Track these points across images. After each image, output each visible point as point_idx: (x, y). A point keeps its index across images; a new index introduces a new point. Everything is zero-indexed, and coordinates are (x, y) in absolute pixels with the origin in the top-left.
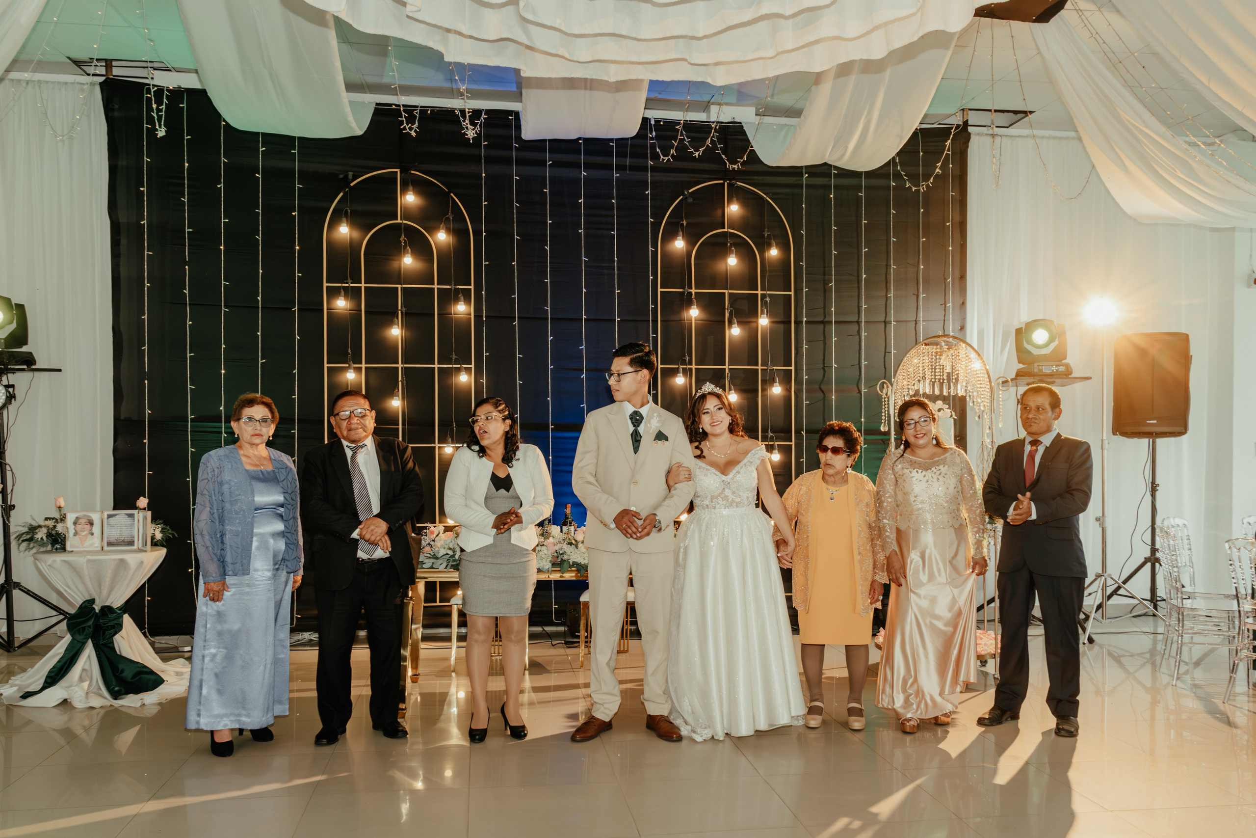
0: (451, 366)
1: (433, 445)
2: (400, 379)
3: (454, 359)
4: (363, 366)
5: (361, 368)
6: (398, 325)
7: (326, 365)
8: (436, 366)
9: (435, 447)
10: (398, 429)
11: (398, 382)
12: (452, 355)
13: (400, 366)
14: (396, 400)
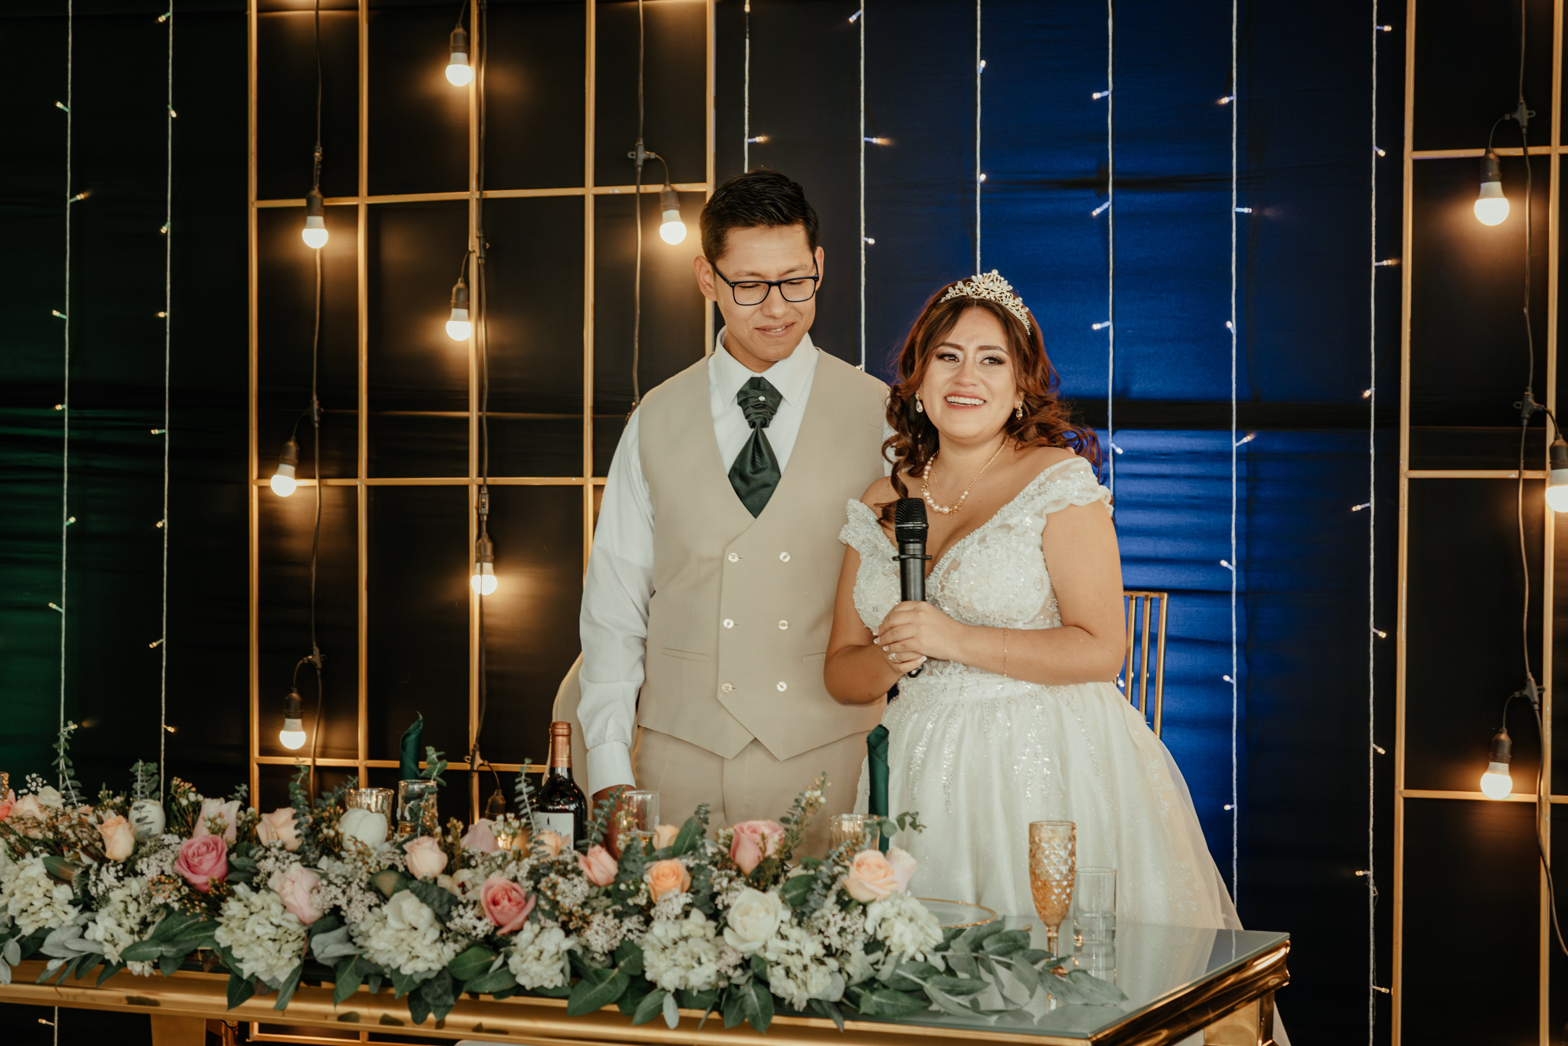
0: (631, 189)
1: (574, 481)
2: (474, 243)
3: (640, 162)
4: (362, 201)
5: (355, 208)
6: (468, 51)
7: (254, 205)
8: (590, 191)
9: (580, 489)
10: (466, 421)
11: (465, 252)
12: (635, 149)
13: (472, 195)
14: (457, 319)
